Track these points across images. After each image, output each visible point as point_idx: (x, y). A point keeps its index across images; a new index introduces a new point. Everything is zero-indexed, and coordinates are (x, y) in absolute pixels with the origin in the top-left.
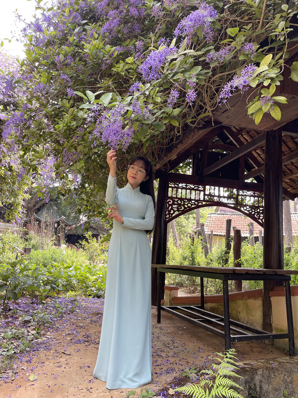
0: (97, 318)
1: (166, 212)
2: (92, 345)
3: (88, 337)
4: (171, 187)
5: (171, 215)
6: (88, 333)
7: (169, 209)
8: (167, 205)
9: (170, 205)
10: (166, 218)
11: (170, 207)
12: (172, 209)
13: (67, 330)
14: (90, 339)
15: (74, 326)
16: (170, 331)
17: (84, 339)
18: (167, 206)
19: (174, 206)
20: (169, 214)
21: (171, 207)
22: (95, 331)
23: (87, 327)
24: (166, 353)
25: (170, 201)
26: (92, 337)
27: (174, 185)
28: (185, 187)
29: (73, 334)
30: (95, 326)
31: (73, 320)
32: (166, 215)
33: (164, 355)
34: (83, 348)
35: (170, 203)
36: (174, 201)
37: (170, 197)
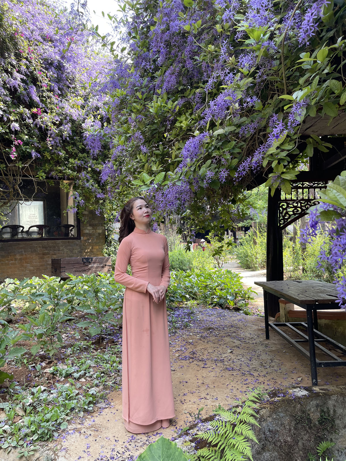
0: (208, 334)
1: (280, 217)
2: (195, 362)
3: (194, 353)
6: (194, 350)
7: (284, 214)
8: (281, 209)
9: (284, 209)
10: (280, 224)
11: (285, 211)
12: (287, 213)
13: (178, 346)
14: (195, 355)
15: (184, 343)
16: (274, 349)
17: (190, 355)
19: (289, 210)
20: (284, 219)
22: (202, 347)
23: (195, 344)
24: (258, 373)
25: (284, 205)
26: (197, 354)
28: (301, 186)
29: (181, 350)
30: (203, 343)
31: (184, 336)
32: (280, 221)
33: (256, 374)
34: (187, 364)
35: (284, 207)
36: (289, 204)
37: (283, 200)
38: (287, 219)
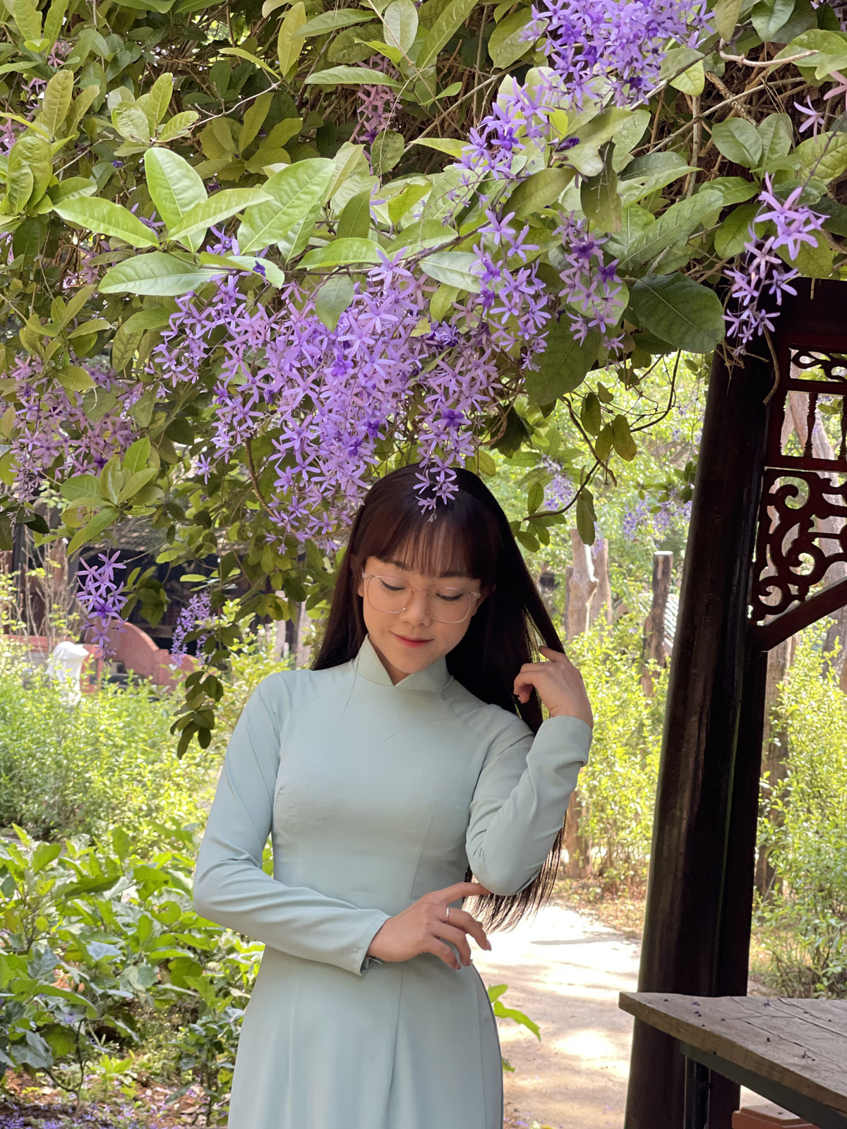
1: (762, 563)
4: (801, 385)
5: (794, 589)
7: (786, 546)
8: (774, 514)
9: (789, 518)
10: (762, 611)
11: (793, 533)
12: (804, 544)
18: (767, 521)
19: (820, 525)
20: (784, 579)
21: (803, 531)
25: (791, 490)
27: (827, 367)
32: (761, 588)
35: (793, 503)
36: (826, 486)
37: (790, 461)
38: (805, 582)
